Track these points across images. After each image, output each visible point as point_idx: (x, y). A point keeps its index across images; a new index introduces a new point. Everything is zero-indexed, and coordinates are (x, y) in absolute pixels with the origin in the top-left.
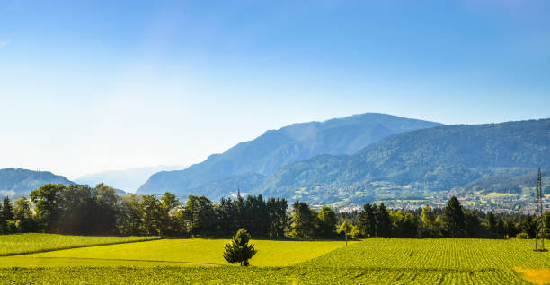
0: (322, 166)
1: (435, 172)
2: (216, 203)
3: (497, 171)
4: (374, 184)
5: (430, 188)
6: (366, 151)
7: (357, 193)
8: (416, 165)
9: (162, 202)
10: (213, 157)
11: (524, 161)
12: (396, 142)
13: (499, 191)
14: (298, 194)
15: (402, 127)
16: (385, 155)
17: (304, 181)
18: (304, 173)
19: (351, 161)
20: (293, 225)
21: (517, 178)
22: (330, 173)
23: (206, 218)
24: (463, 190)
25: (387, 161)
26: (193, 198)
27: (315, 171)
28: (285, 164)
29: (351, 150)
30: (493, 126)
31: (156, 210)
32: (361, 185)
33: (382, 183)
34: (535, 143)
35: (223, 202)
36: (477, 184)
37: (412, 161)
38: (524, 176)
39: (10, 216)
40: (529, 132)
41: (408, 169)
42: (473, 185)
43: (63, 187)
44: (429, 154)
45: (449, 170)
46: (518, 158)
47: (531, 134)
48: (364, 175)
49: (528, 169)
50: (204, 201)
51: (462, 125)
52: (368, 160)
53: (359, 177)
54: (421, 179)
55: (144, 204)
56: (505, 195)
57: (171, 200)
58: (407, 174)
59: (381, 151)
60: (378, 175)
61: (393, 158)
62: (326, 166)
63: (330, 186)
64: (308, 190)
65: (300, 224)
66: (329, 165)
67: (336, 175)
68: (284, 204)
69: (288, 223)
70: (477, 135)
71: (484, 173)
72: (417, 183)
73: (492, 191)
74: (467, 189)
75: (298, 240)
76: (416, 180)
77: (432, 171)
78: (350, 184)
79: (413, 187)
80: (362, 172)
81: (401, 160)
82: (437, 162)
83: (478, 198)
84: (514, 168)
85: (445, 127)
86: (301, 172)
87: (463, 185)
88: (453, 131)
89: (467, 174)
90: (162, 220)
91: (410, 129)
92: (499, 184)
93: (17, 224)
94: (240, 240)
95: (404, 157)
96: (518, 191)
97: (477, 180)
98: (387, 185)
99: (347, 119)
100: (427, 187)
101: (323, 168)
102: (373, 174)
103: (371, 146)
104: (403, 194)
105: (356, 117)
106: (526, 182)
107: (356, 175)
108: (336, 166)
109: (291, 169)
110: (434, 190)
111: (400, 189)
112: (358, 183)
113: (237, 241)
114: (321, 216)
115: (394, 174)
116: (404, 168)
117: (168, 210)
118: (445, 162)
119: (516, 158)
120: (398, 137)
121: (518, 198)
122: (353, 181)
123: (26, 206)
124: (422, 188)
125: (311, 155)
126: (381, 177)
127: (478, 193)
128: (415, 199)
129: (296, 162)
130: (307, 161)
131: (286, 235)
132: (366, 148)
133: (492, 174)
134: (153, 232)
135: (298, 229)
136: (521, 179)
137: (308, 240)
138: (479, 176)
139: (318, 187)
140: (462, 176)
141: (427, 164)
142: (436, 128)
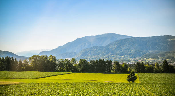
0: (95, 50)
1: (131, 52)
2: (89, 62)
3: (151, 51)
4: (112, 55)
5: (130, 57)
6: (109, 45)
7: (107, 58)
8: (125, 50)
9: (71, 61)
10: (60, 47)
11: (159, 49)
12: (119, 42)
13: (152, 58)
14: (88, 59)
15: (120, 38)
16: (115, 46)
17: (89, 54)
18: (89, 52)
19: (104, 48)
20: (114, 69)
21: (157, 54)
22: (98, 52)
23: (86, 66)
24: (140, 57)
25: (116, 48)
26: (81, 60)
27: (93, 51)
28: (83, 49)
29: (104, 45)
30: (149, 37)
31: (69, 64)
32: (108, 56)
33: (115, 55)
34: (162, 43)
35: (91, 61)
36: (145, 56)
37: (124, 48)
38: (160, 53)
39: (22, 65)
40: (161, 39)
41: (123, 51)
42: (144, 56)
43: (39, 56)
44: (129, 46)
45: (136, 51)
46: (157, 48)
47: (161, 40)
48: (109, 53)
49: (160, 51)
50: (85, 61)
51: (140, 37)
52: (110, 48)
53: (107, 53)
54: (127, 54)
55: (66, 62)
56: (154, 59)
57: (74, 60)
58: (122, 53)
59: (114, 45)
60: (113, 53)
61: (118, 47)
62: (97, 50)
63: (98, 56)
64: (91, 57)
65: (116, 68)
66: (97, 49)
67: (100, 53)
68: (111, 62)
69: (112, 68)
70: (144, 40)
71: (147, 52)
72: (126, 55)
73: (150, 58)
74: (142, 57)
75: (116, 74)
76: (125, 54)
77: (130, 51)
78: (104, 56)
79: (124, 57)
80: (108, 52)
81: (120, 48)
82: (132, 49)
83: (145, 60)
84: (156, 51)
85: (134, 38)
86: (88, 51)
87: (140, 56)
88: (137, 39)
89: (141, 52)
90: (71, 67)
91: (123, 38)
92: (152, 56)
93: (24, 68)
94: (132, 74)
95: (121, 47)
96: (158, 58)
97: (145, 55)
98: (116, 56)
99: (103, 35)
100: (129, 56)
101: (96, 50)
102: (112, 52)
103: (111, 43)
104: (122, 59)
105: (105, 34)
106: (160, 55)
107: (106, 53)
108: (99, 50)
109: (85, 51)
110: (131, 58)
111: (120, 57)
112: (107, 55)
113: (131, 75)
114: (123, 66)
115: (118, 52)
116: (122, 50)
117: (73, 64)
118: (134, 49)
119: (156, 47)
120: (119, 41)
121: (158, 60)
122: (105, 54)
123: (27, 62)
124: (127, 57)
125: (91, 46)
126: (114, 53)
127: (145, 58)
128: (126, 60)
129: (87, 48)
130: (90, 48)
131: (112, 72)
132: (109, 44)
133: (149, 53)
134: (68, 71)
135: (115, 70)
136: (159, 54)
137: (119, 74)
138: (145, 53)
139: (94, 57)
140: (140, 53)
141: (129, 49)
142: (131, 38)
